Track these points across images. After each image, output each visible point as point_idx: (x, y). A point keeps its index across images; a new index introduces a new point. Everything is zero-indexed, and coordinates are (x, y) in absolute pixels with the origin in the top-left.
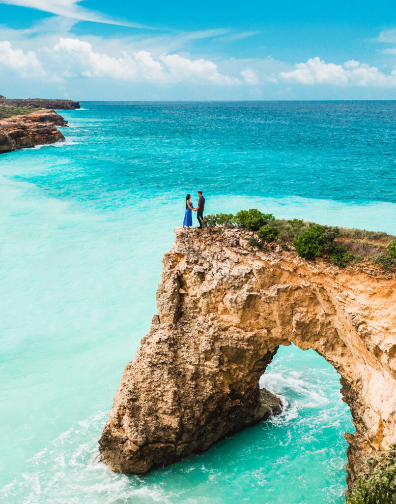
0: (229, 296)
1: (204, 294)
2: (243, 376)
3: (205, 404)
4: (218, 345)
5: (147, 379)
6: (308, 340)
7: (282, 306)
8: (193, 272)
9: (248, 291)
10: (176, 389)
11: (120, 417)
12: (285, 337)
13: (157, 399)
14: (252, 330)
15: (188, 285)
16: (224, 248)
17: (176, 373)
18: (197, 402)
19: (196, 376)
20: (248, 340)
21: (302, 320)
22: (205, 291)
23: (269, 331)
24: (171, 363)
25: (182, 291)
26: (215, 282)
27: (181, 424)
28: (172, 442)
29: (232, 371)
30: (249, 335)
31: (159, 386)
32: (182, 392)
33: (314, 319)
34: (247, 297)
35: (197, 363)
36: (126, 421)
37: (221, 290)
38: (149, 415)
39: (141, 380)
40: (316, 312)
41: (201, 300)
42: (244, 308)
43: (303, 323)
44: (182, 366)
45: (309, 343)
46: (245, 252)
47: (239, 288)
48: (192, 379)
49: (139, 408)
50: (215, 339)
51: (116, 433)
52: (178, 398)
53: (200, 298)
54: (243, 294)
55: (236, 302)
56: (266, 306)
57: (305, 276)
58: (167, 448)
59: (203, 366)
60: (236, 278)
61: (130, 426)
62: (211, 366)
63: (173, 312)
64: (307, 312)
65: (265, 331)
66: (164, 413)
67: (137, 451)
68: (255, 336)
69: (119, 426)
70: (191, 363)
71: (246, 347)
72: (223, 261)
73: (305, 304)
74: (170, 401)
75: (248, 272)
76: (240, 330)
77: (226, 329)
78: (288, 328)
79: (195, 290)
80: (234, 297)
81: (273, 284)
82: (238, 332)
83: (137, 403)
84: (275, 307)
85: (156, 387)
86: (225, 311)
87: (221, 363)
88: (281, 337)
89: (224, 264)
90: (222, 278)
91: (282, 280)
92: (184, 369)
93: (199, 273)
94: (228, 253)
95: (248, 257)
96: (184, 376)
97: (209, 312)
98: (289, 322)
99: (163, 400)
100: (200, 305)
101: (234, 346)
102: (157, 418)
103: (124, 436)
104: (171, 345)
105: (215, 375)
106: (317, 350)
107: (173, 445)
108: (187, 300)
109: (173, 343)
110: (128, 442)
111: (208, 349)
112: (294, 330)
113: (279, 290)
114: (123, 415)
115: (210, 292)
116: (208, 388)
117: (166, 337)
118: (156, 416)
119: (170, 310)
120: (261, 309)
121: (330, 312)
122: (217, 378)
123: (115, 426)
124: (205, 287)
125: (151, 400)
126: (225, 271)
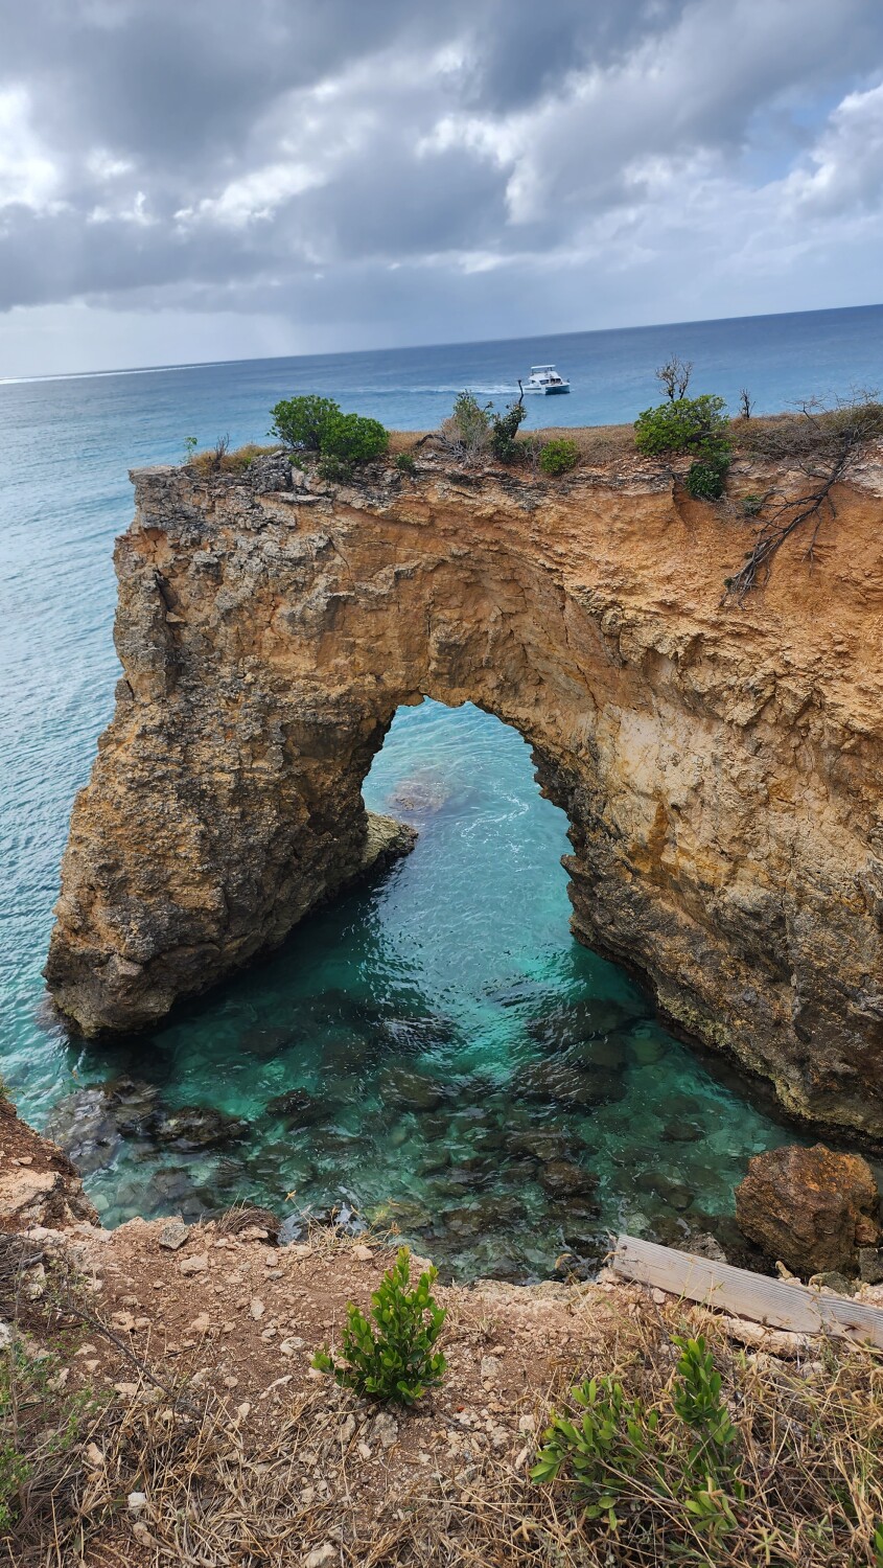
0: (284, 609)
1: (227, 615)
2: (334, 783)
3: (268, 851)
4: (275, 721)
5: (132, 816)
6: (462, 685)
7: (407, 612)
8: (192, 568)
9: (328, 588)
10: (202, 827)
11: (84, 909)
12: (412, 687)
13: (164, 856)
14: (342, 681)
15: (183, 601)
16: (257, 500)
17: (194, 796)
18: (251, 848)
19: (240, 794)
20: (337, 704)
21: (452, 640)
22: (228, 605)
23: (378, 678)
24: (180, 776)
25: (173, 618)
26: (249, 582)
27: (226, 898)
28: (212, 941)
29: (311, 775)
30: (337, 691)
31: (163, 826)
32: (217, 832)
33: (477, 631)
34: (328, 604)
35: (237, 767)
36: (101, 914)
37: (265, 598)
38: (151, 893)
39: (118, 822)
40: (479, 616)
41: (222, 629)
42: (321, 633)
43: (455, 645)
44: (205, 778)
45: (463, 691)
46: (309, 498)
47: (307, 586)
48: (232, 802)
49: (125, 882)
50: (267, 709)
51: (81, 946)
52: (211, 847)
53: (218, 626)
54: (318, 597)
55: (303, 621)
56: (371, 618)
57: (455, 532)
58: (203, 955)
59: (251, 770)
60: (297, 562)
61: (112, 925)
62: (266, 768)
63: (161, 666)
64: (460, 619)
65: (370, 678)
66: (185, 883)
67: (140, 975)
68: (349, 692)
69: (84, 930)
70: (222, 770)
71: (334, 719)
72: (259, 532)
73: (455, 601)
74: (194, 855)
75: (322, 544)
76: (317, 684)
77: (285, 688)
78: (420, 663)
79: (201, 610)
80: (299, 607)
81: (383, 565)
82: (315, 689)
83: (119, 874)
84: (389, 617)
85: (158, 830)
86: (279, 645)
87: (288, 759)
88: (403, 687)
89: (264, 536)
90: (265, 570)
91: (402, 552)
92: (210, 783)
93: (208, 565)
94: (270, 509)
95: (320, 508)
96: (214, 798)
97: (242, 654)
98: (422, 648)
99: (176, 857)
100: (219, 641)
101: (312, 719)
102: (171, 895)
103: (103, 950)
104: (171, 738)
105: (278, 785)
106: (480, 704)
107: (215, 947)
108: (187, 636)
109: (176, 732)
110: (116, 959)
111: (257, 732)
112: (433, 665)
113: (398, 574)
114: (91, 904)
115: (240, 608)
116: (268, 818)
117: (157, 722)
118: (167, 892)
119: (153, 661)
120: (358, 628)
121: (513, 609)
122: (284, 792)
123: (76, 932)
124: (227, 597)
125: (149, 861)
126: (271, 548)
